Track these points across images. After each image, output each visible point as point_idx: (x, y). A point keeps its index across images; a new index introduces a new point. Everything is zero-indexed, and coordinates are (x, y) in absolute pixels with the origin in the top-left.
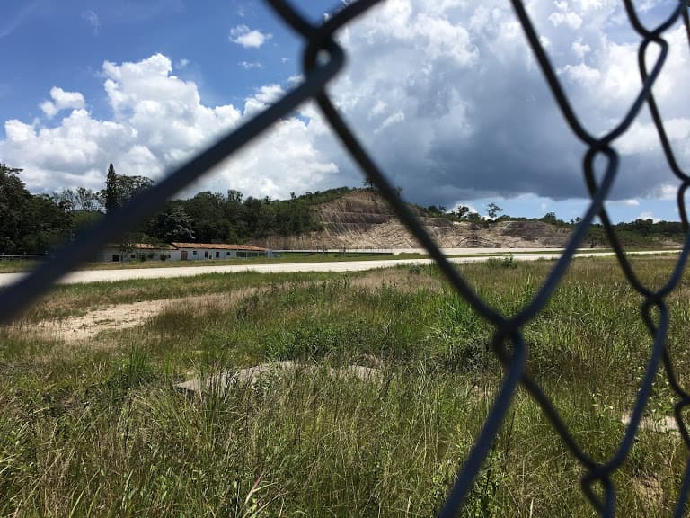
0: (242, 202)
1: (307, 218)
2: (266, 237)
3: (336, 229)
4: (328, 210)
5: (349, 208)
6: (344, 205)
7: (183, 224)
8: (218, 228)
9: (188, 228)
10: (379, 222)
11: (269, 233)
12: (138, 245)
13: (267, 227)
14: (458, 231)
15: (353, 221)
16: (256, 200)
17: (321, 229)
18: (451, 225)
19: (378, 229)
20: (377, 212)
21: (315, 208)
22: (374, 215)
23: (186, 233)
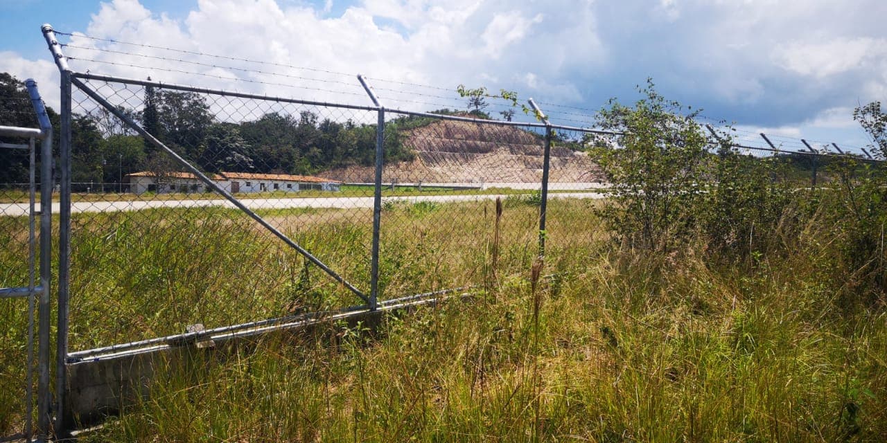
0: (317, 125)
1: (395, 145)
2: (345, 167)
3: (430, 159)
4: (424, 136)
5: (449, 134)
6: (443, 130)
7: (240, 151)
8: (281, 156)
9: (246, 156)
10: (484, 151)
11: (348, 162)
12: (178, 174)
13: (347, 155)
14: (581, 162)
15: (453, 150)
16: (334, 124)
17: (411, 159)
18: (572, 155)
19: (482, 160)
20: (482, 139)
21: (408, 133)
22: (478, 142)
23: (242, 161)
